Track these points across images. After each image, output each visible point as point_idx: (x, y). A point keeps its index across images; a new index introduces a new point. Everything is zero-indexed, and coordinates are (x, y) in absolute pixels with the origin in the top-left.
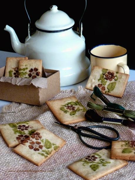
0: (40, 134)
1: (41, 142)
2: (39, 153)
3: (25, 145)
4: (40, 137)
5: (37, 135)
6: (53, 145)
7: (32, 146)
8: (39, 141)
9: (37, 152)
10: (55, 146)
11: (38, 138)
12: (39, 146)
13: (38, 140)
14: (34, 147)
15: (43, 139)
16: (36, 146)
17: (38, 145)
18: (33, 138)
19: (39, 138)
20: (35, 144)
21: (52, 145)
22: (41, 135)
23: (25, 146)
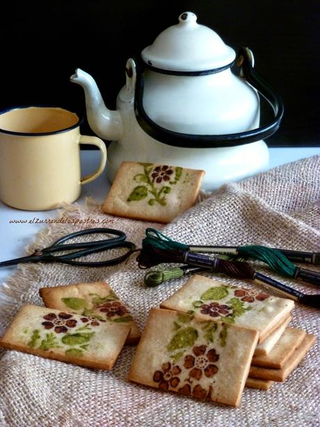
0: (158, 372)
1: (183, 357)
2: (223, 344)
3: (211, 387)
4: (167, 367)
5: (165, 376)
6: (178, 327)
7: (206, 370)
8: (181, 363)
9: (219, 350)
10: (180, 323)
11: (171, 370)
12: (197, 355)
13: (178, 367)
14: (208, 364)
15: (172, 357)
16: (202, 362)
17: (197, 358)
18: (178, 380)
19: (172, 366)
20: (195, 366)
21: (179, 330)
22: (159, 369)
23: (213, 386)
